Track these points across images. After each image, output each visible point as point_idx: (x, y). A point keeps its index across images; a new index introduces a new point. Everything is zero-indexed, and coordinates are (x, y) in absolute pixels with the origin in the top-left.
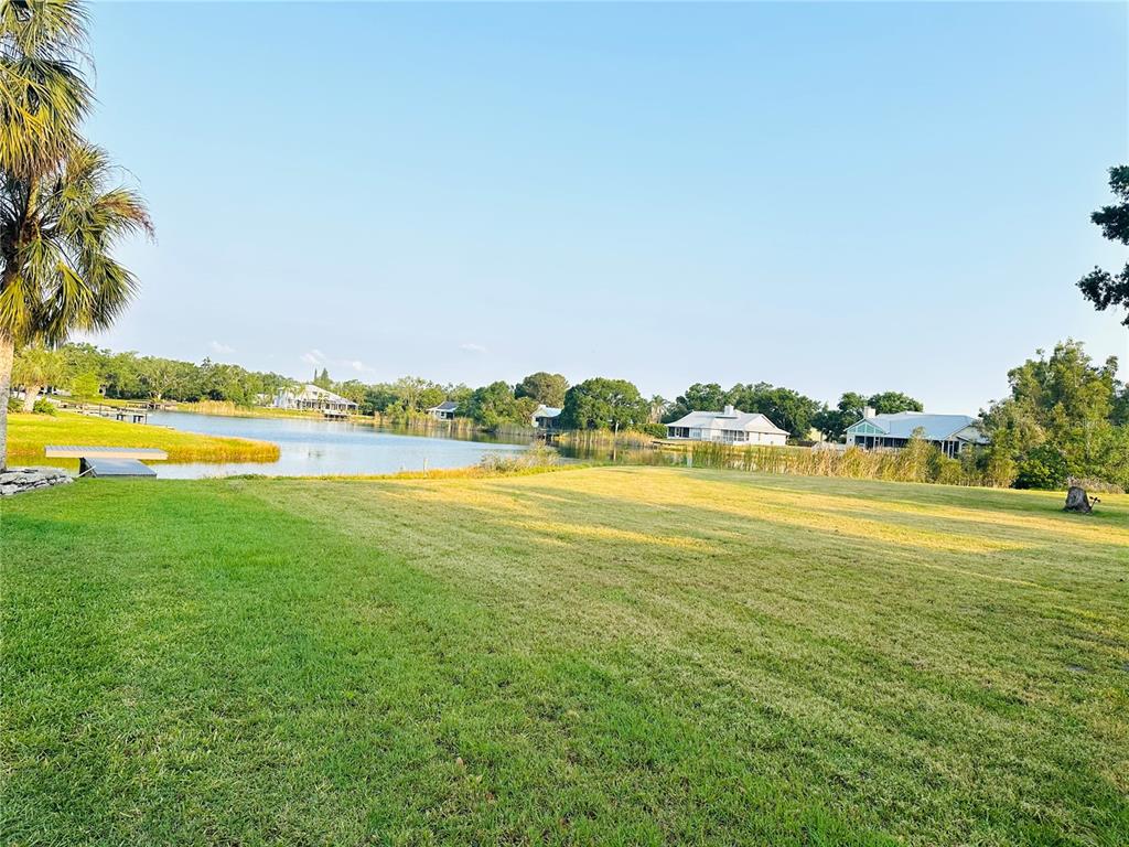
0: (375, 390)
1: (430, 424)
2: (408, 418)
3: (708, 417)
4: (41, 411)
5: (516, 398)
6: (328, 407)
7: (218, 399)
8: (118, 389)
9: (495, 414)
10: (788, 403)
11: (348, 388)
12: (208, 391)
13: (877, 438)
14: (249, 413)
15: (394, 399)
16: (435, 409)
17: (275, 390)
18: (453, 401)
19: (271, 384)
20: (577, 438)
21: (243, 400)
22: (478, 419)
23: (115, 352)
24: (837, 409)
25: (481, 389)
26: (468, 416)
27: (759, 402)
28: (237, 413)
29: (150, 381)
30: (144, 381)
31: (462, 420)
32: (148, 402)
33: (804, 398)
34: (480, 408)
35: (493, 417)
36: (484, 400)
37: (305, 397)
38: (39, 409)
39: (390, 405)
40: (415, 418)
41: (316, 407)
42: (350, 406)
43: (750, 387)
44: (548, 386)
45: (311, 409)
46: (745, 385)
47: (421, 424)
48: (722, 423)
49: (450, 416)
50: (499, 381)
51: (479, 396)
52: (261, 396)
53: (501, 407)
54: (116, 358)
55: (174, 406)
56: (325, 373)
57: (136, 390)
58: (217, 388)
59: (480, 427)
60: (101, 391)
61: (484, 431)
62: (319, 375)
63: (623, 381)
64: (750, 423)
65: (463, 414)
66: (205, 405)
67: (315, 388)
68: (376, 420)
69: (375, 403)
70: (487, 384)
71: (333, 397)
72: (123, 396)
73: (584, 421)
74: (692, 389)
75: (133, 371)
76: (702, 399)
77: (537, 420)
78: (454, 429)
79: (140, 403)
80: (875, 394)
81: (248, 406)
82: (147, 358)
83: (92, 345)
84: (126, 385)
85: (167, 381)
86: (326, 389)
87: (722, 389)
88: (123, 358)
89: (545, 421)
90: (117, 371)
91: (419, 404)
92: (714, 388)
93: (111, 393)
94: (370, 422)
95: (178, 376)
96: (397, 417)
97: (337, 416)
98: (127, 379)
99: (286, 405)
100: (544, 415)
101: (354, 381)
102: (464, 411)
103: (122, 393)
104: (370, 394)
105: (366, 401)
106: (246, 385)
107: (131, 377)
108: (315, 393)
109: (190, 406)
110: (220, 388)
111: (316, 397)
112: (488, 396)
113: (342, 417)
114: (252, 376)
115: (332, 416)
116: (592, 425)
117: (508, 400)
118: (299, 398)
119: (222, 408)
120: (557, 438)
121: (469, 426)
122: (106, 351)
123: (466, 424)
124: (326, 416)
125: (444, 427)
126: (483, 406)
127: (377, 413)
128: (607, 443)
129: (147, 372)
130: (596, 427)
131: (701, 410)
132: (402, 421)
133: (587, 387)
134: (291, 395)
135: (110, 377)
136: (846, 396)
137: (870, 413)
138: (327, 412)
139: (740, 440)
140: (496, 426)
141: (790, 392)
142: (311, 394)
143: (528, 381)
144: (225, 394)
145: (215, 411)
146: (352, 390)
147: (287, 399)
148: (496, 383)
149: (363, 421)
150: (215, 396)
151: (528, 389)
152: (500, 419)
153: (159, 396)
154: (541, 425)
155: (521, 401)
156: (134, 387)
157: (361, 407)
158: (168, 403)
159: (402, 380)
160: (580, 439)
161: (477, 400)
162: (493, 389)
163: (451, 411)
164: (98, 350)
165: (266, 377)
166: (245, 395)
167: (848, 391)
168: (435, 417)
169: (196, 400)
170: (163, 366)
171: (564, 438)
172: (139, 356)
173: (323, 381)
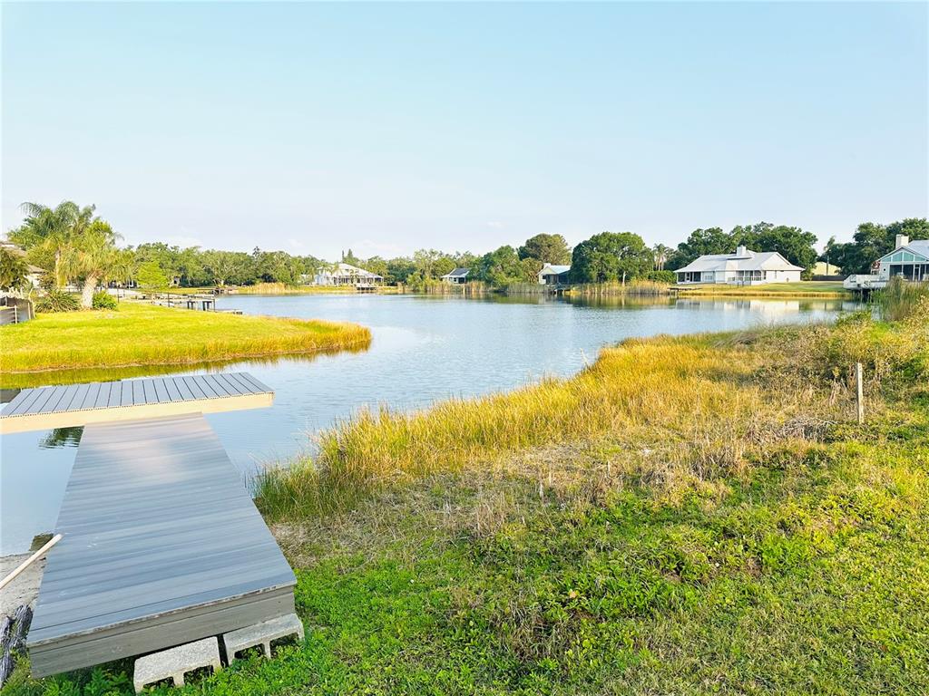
0: (395, 263)
1: (446, 289)
2: (426, 286)
3: (719, 260)
4: (101, 306)
5: (521, 260)
6: (359, 281)
7: (270, 282)
8: (189, 279)
9: (504, 275)
10: (793, 240)
11: (372, 264)
12: (261, 275)
13: (917, 266)
14: (296, 291)
15: (412, 269)
16: (448, 276)
17: (315, 269)
18: (461, 267)
19: (311, 265)
20: (588, 291)
21: (290, 281)
22: (489, 282)
23: (182, 248)
24: (853, 241)
25: (489, 255)
26: (480, 280)
27: (761, 242)
28: (287, 291)
29: (213, 270)
30: (209, 271)
31: (474, 284)
32: (214, 289)
33: (808, 234)
34: (490, 272)
35: (503, 279)
36: (492, 263)
37: (340, 274)
38: (99, 304)
39: (410, 276)
40: (432, 285)
41: (349, 281)
42: (377, 279)
43: (749, 228)
44: (549, 246)
45: (345, 284)
46: (744, 227)
47: (438, 290)
48: (735, 265)
49: (461, 280)
50: (504, 245)
51: (488, 261)
52: (304, 276)
53: (509, 269)
54: (184, 253)
55: (235, 290)
56: (350, 253)
57: (203, 279)
58: (268, 271)
59: (492, 288)
60: (175, 282)
61: (495, 292)
62: (346, 255)
63: (629, 233)
64: (766, 263)
65: (475, 278)
66: (260, 287)
67: (346, 266)
68: (400, 289)
69: (397, 275)
70: (493, 249)
71: (362, 273)
72: (193, 285)
73: (594, 274)
74: (694, 235)
75: (199, 263)
76: (706, 244)
77: (544, 277)
78: (468, 291)
79: (207, 289)
80: (894, 222)
81: (296, 285)
82: (208, 252)
83: (163, 244)
84: (194, 275)
85: (226, 269)
86: (355, 266)
87: (724, 232)
88: (189, 252)
89: (552, 279)
90: (186, 264)
91: (434, 273)
92: (715, 232)
93: (184, 283)
94: (394, 291)
95: (235, 264)
96: (417, 286)
97: (367, 289)
98: (195, 270)
99: (325, 282)
100: (551, 273)
101: (376, 258)
102: (475, 275)
103: (192, 282)
104: (391, 268)
105: (389, 274)
106: (291, 268)
107: (197, 268)
108: (347, 270)
109: (248, 289)
110: (271, 272)
111: (348, 274)
112: (495, 259)
113: (372, 289)
114: (295, 259)
115: (363, 289)
116: (602, 278)
117: (514, 261)
118: (335, 275)
119: (276, 288)
120: (568, 293)
121: (482, 288)
122: (175, 248)
123: (478, 287)
124: (359, 289)
125: (459, 291)
126: (493, 269)
127: (399, 284)
128: (619, 293)
129: (209, 262)
130: (606, 279)
131: (706, 254)
132: (421, 289)
133: (594, 242)
134: (328, 274)
135: (181, 269)
136: (862, 227)
137: (903, 241)
138: (359, 285)
139: (758, 279)
140: (507, 287)
141: (792, 229)
142: (344, 270)
143: (530, 243)
144: (275, 277)
145: (269, 291)
146: (376, 264)
147: (324, 278)
148: (502, 248)
149: (389, 291)
150: (268, 279)
151: (532, 251)
152: (510, 280)
153: (222, 282)
154: (548, 282)
155: (525, 262)
156: (201, 276)
157: (385, 279)
158: (230, 288)
159: (417, 253)
160: (590, 291)
161: (486, 264)
162: (500, 253)
163: (463, 276)
164: (169, 247)
165: (306, 259)
166: (292, 276)
167: (865, 222)
168: (449, 283)
169: (252, 284)
170: (222, 256)
171: (574, 292)
172: (203, 250)
173: (350, 259)
